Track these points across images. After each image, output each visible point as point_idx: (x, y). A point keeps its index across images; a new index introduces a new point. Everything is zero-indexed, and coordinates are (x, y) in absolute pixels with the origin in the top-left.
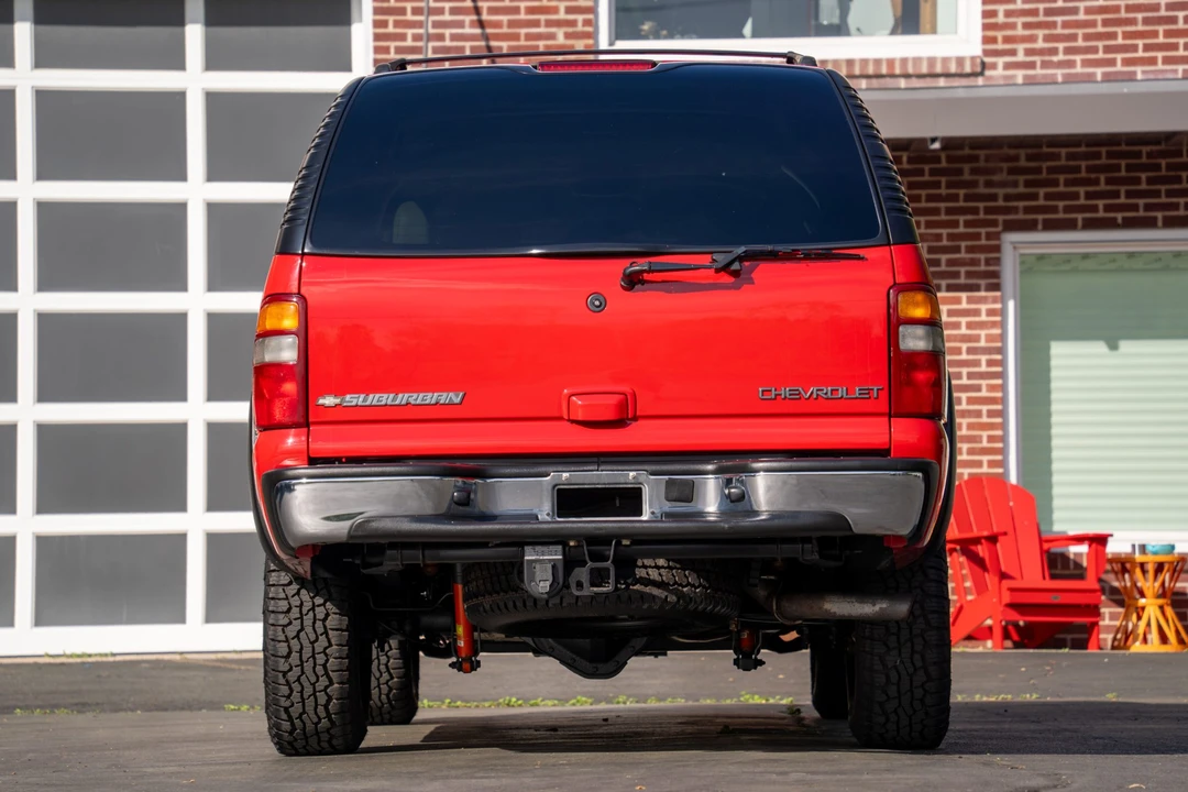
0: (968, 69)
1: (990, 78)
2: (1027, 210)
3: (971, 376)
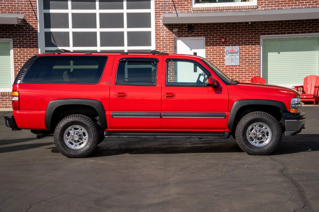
0: (255, 8)
1: (259, 9)
2: (264, 31)
3: (255, 60)
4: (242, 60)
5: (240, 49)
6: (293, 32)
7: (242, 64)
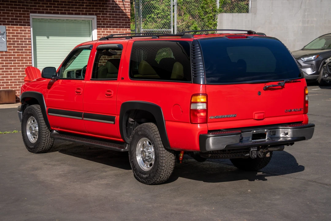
2: (35, 9)
4: (9, 44)
5: (6, 30)
6: (67, 12)
7: (9, 50)
